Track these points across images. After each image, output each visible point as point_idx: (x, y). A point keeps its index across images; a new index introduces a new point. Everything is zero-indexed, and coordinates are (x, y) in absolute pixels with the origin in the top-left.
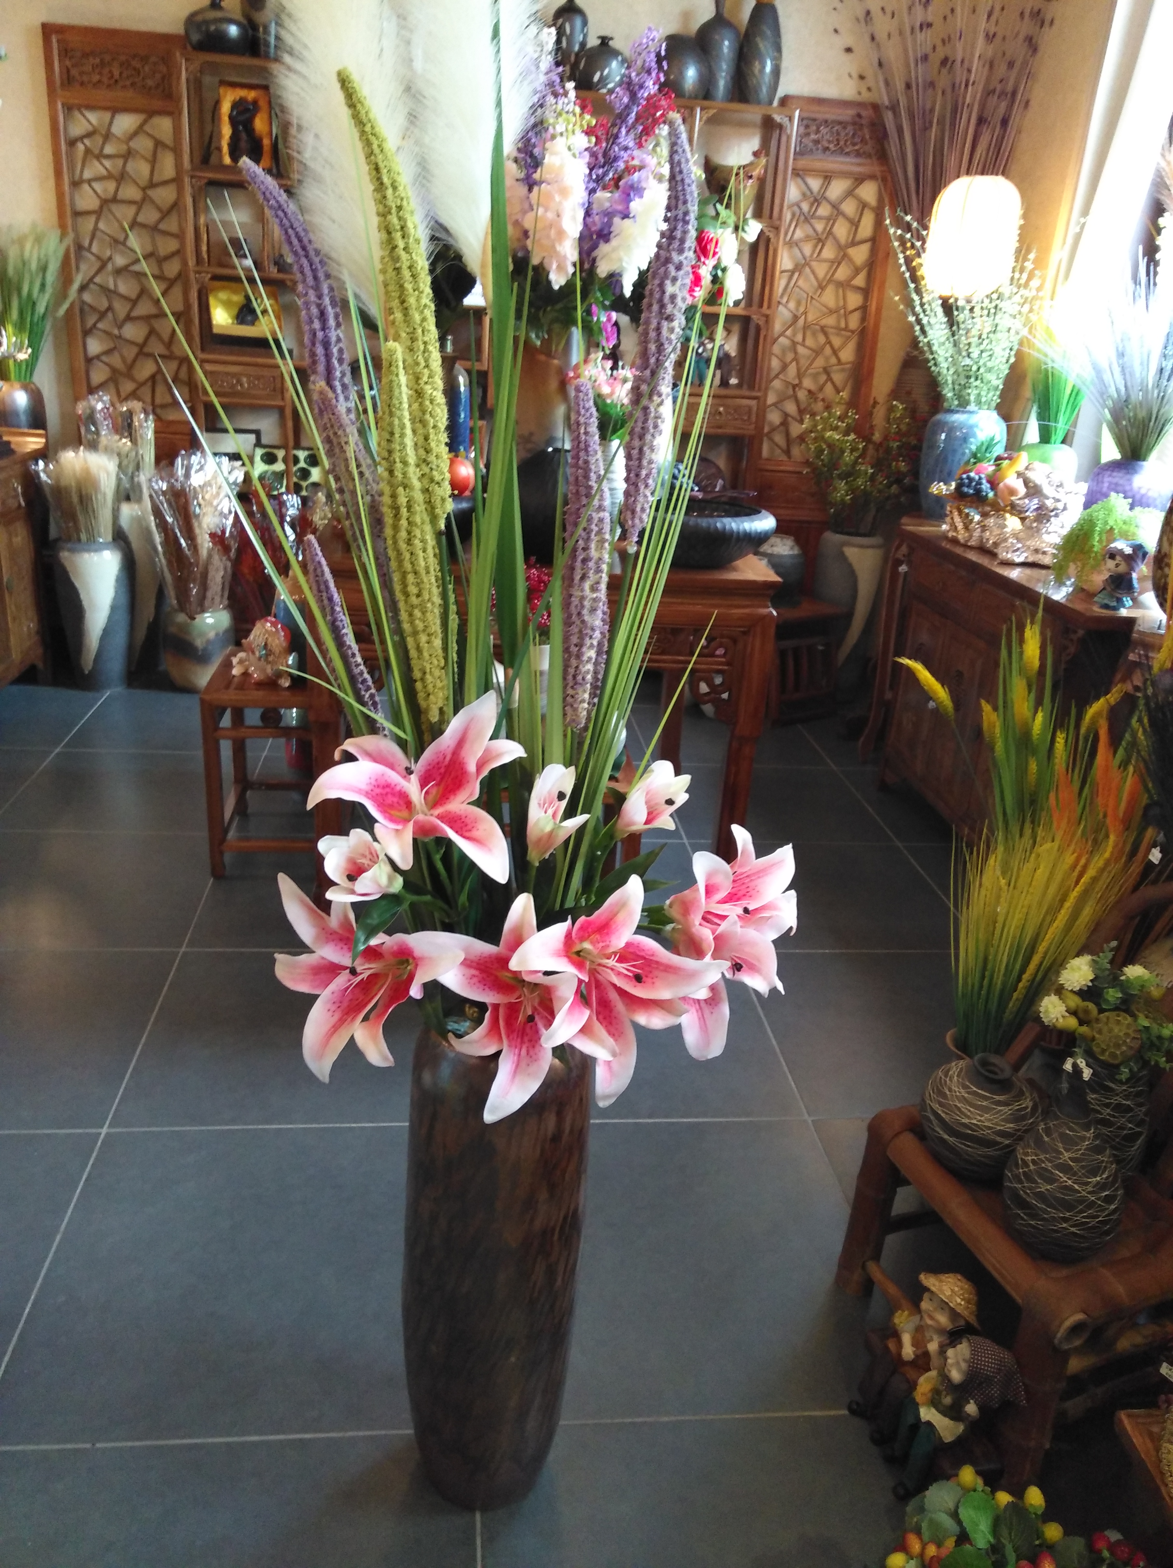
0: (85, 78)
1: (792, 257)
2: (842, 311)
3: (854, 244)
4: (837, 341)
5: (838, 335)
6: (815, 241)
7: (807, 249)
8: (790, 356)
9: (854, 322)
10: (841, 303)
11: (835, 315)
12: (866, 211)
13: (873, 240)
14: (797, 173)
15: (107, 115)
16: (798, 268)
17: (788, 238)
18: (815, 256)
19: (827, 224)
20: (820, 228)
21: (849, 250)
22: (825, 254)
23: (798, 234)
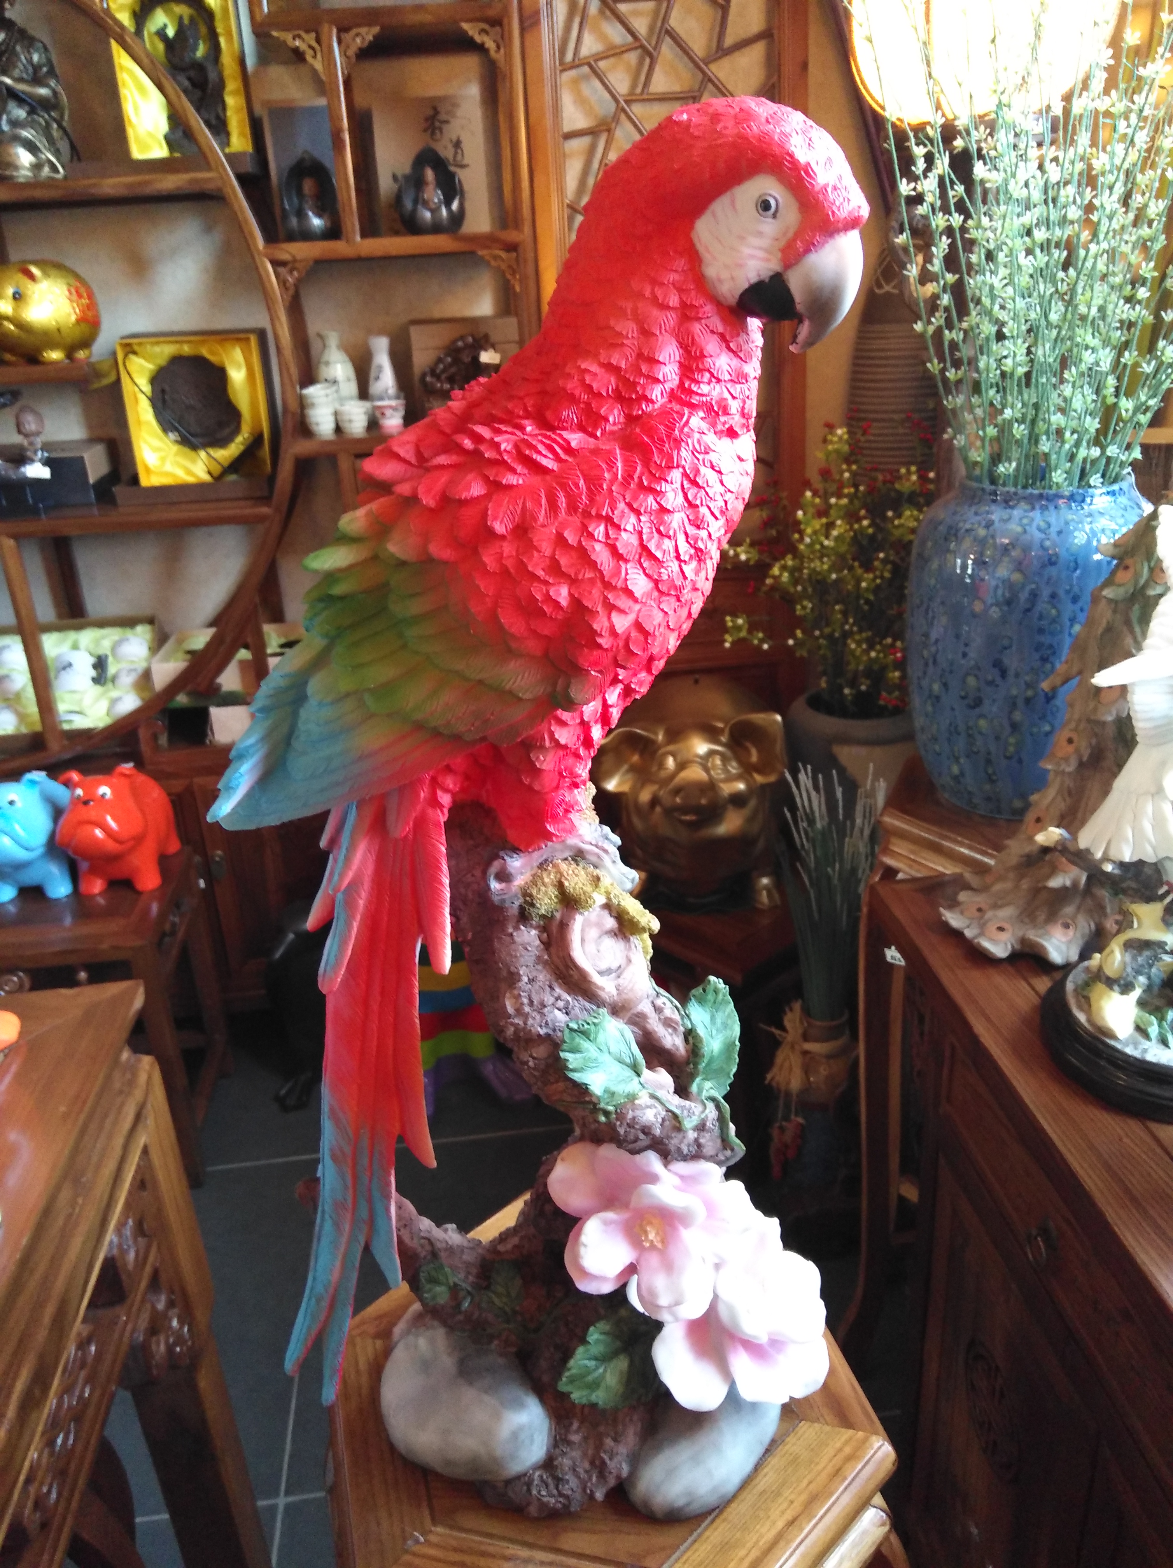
1: (581, 101)
3: (721, 51)
6: (632, 57)
7: (618, 80)
13: (766, 35)
16: (602, 128)
17: (569, 57)
18: (639, 90)
19: (657, 12)
20: (641, 26)
21: (714, 67)
22: (660, 83)
23: (590, 45)
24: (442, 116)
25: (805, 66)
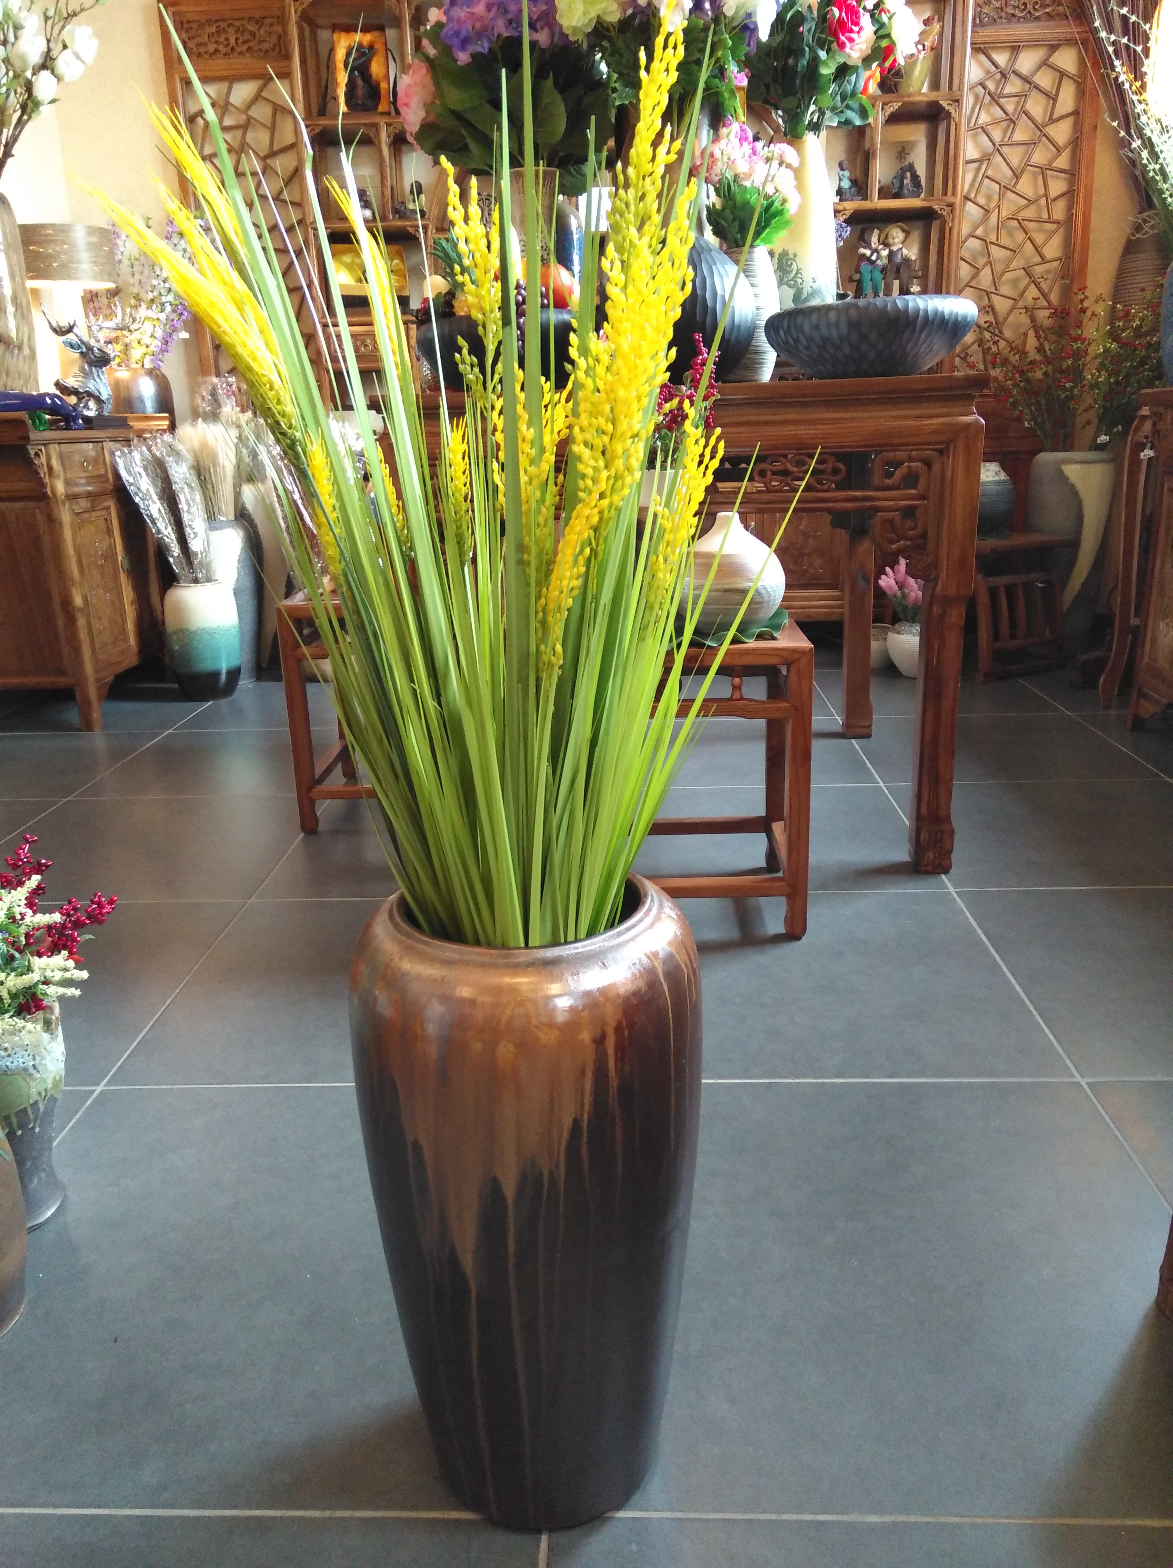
0: (202, 50)
1: (978, 145)
2: (1043, 201)
3: (1052, 121)
4: (1039, 238)
5: (1039, 230)
6: (1004, 124)
7: (997, 135)
8: (982, 261)
9: (1059, 211)
10: (1042, 192)
11: (1033, 208)
12: (1066, 82)
13: (1076, 113)
14: (979, 49)
15: (224, 86)
16: (985, 158)
17: (972, 124)
18: (1006, 140)
19: (1019, 102)
20: (1010, 108)
21: (1047, 129)
22: (1019, 136)
23: (984, 118)
24: (906, 151)
25: (1096, 127)
